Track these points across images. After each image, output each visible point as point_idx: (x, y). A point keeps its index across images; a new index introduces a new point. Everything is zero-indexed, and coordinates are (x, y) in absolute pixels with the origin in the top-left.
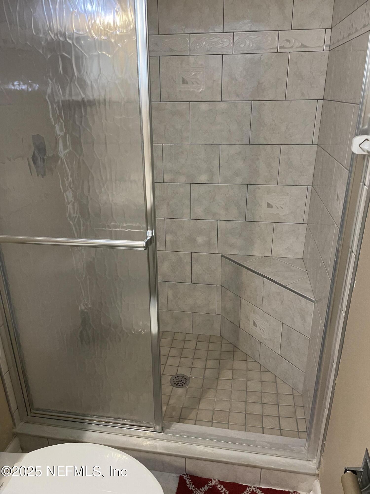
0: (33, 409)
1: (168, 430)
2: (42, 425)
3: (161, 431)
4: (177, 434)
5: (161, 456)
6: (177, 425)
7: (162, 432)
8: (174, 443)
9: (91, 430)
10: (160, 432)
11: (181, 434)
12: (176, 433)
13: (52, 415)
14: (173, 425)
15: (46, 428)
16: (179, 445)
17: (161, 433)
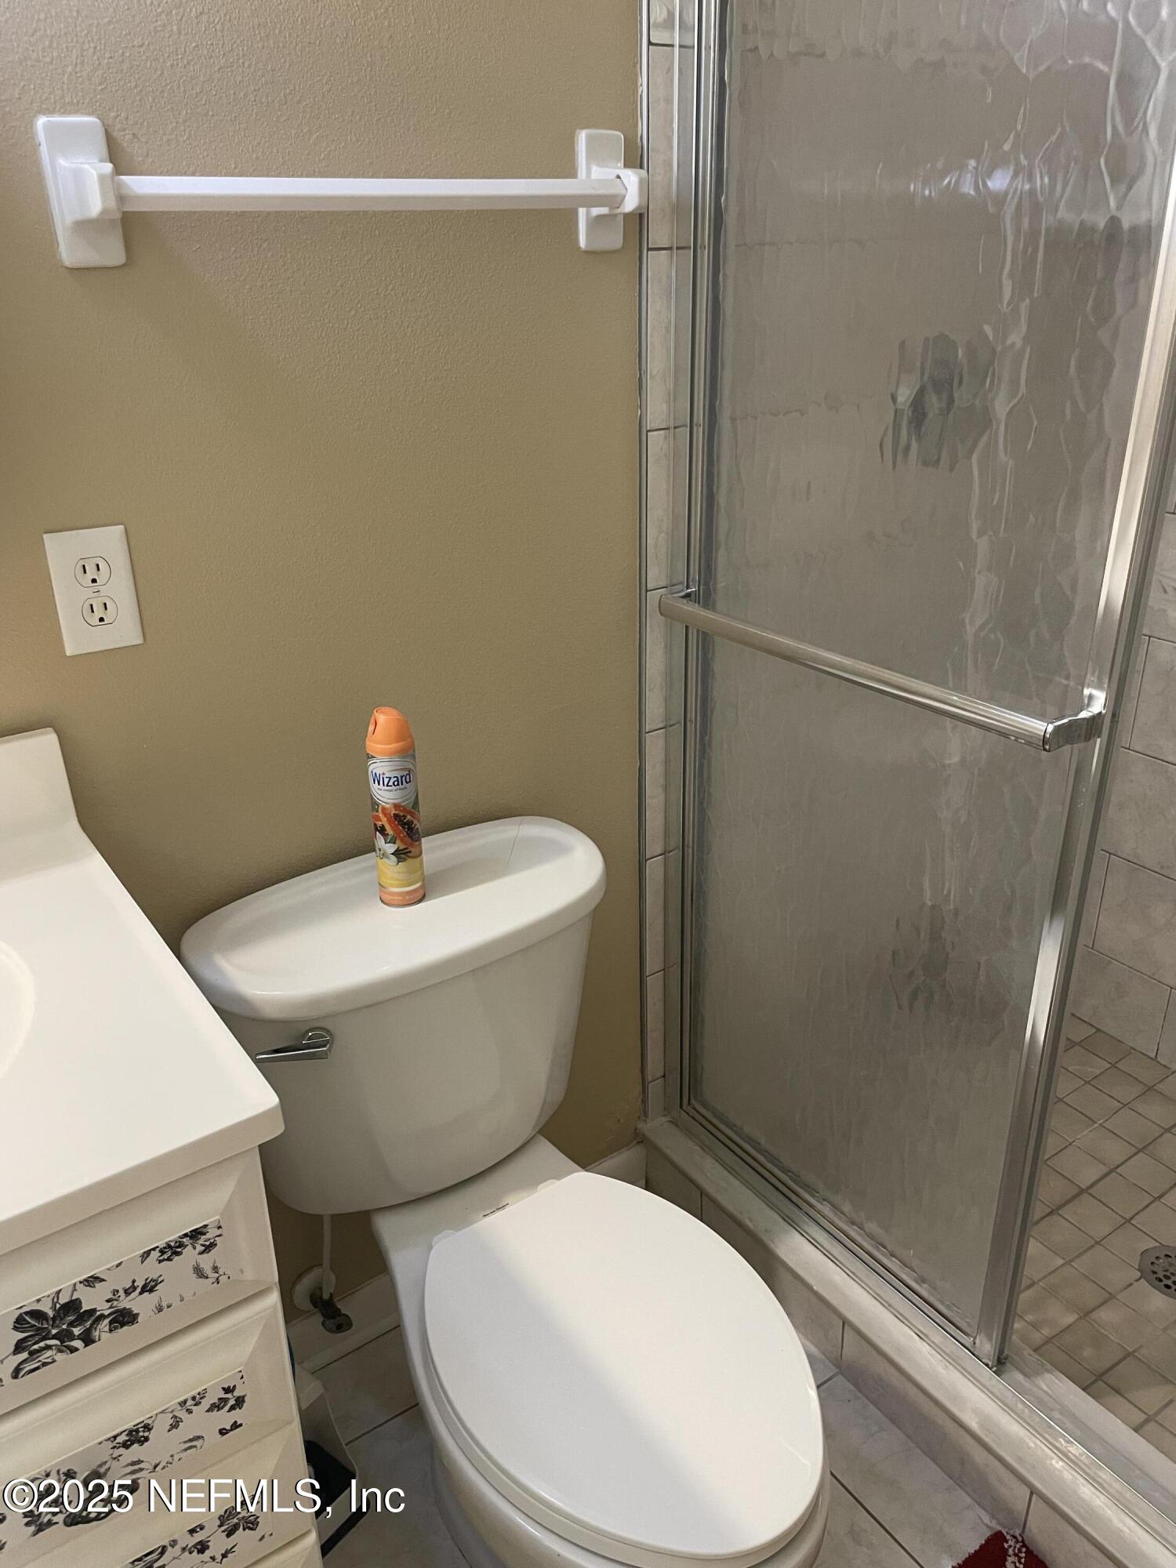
0: (696, 1099)
1: (1019, 1377)
2: (703, 1150)
3: (990, 1364)
4: (1041, 1409)
5: (961, 1431)
6: (1061, 1384)
7: (994, 1369)
8: (1017, 1425)
9: (807, 1233)
10: (987, 1365)
11: (1056, 1415)
12: (1041, 1405)
13: (730, 1139)
14: (1048, 1376)
15: (709, 1163)
16: (1028, 1440)
17: (991, 1369)
